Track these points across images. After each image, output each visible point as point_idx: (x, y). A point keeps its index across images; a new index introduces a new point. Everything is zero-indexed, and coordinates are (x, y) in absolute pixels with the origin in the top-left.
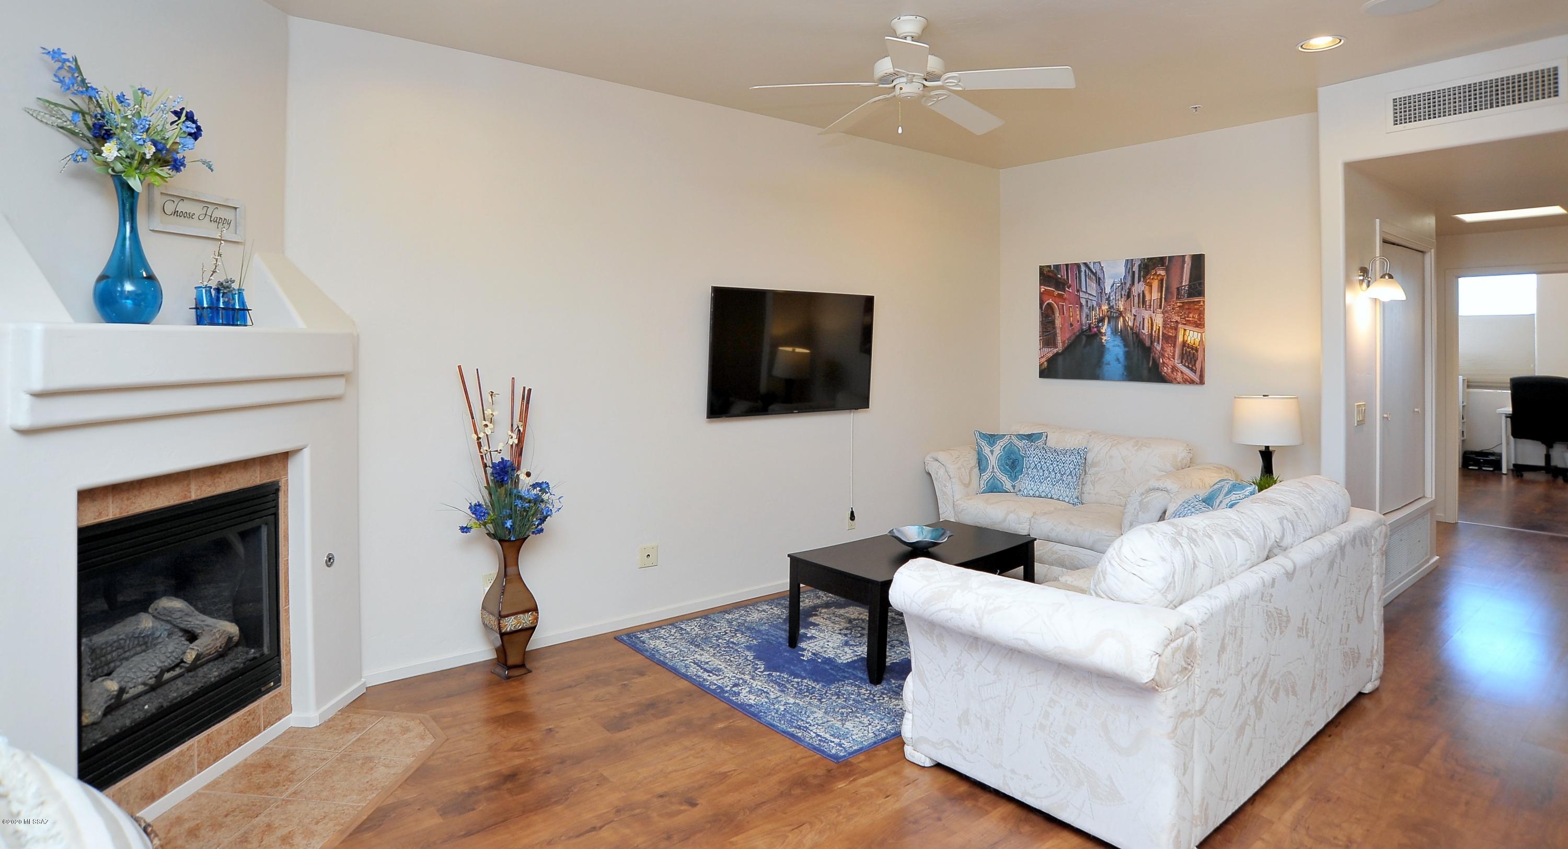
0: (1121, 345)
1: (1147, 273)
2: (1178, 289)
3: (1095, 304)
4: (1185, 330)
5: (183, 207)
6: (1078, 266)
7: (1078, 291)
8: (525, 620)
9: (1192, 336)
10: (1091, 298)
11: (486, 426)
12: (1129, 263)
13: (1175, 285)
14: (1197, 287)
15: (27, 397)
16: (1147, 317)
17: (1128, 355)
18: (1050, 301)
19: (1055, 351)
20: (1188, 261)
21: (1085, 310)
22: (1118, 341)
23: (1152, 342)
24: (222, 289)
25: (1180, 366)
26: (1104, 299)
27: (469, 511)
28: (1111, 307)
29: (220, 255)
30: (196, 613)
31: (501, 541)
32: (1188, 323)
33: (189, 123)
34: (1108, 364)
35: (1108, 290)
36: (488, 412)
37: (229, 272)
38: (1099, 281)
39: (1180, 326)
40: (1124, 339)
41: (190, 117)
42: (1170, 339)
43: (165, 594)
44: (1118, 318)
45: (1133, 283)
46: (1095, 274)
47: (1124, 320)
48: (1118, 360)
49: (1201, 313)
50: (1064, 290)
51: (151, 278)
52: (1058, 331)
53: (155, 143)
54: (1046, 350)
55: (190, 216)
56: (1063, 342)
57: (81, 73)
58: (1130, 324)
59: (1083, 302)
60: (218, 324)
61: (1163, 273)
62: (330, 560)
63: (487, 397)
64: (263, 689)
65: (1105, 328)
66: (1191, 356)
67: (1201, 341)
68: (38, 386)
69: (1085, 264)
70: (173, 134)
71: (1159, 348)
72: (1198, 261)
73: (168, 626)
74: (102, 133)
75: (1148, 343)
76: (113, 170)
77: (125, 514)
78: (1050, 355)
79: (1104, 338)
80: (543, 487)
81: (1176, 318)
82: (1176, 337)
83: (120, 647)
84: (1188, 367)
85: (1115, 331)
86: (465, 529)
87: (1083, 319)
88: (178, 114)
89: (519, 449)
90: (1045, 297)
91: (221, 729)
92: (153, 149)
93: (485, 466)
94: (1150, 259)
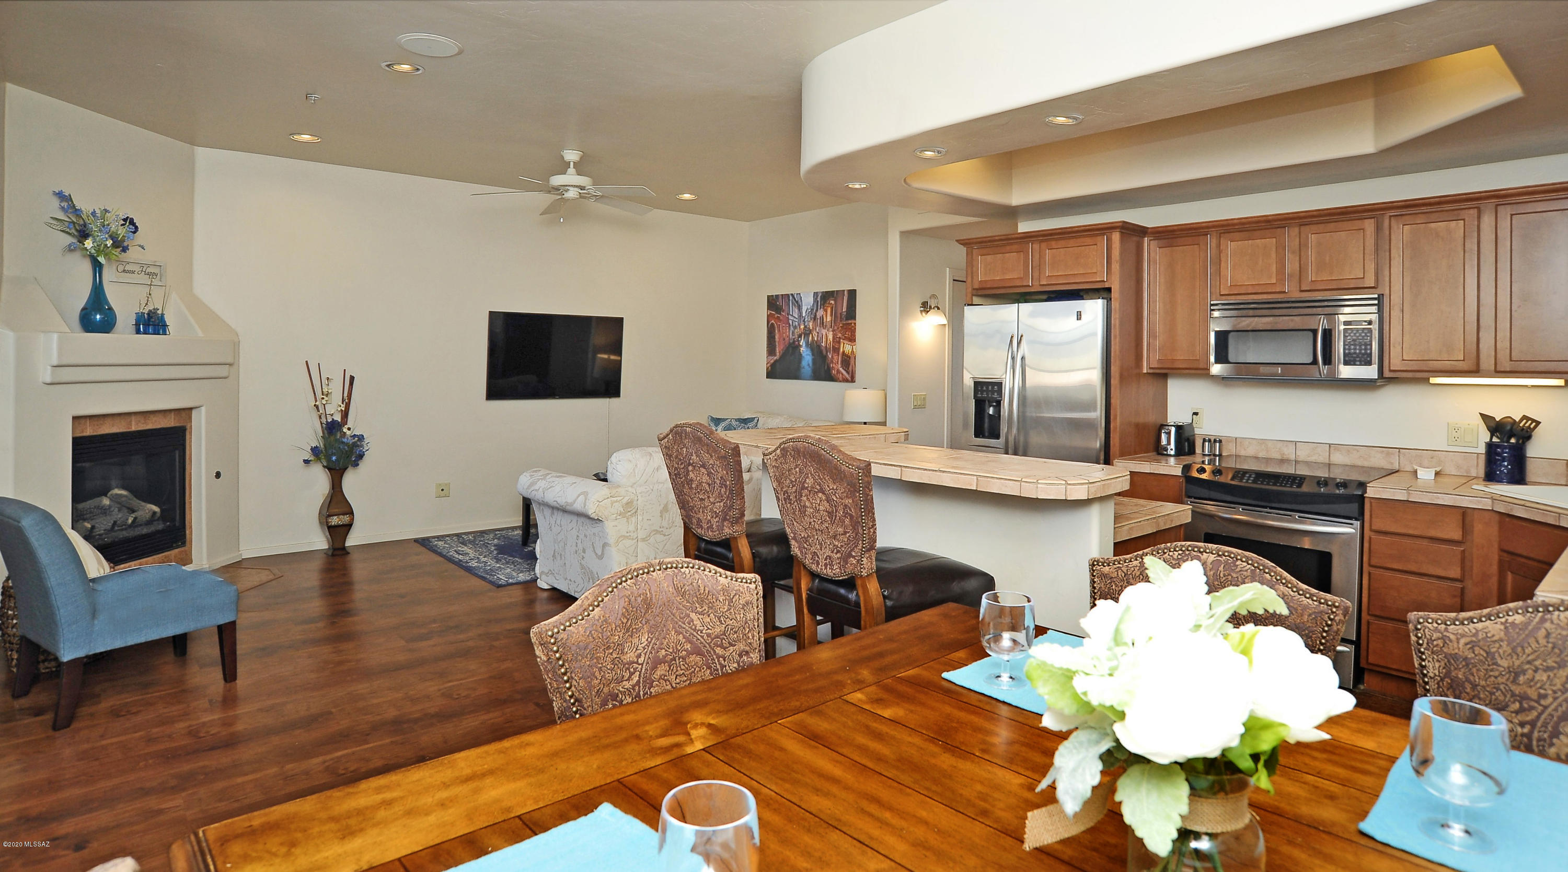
0: (810, 354)
1: (825, 302)
2: (841, 314)
3: (797, 323)
4: (844, 344)
5: (128, 268)
6: (788, 295)
7: (788, 315)
8: (346, 519)
9: (847, 348)
10: (795, 320)
11: (323, 398)
12: (816, 294)
13: (839, 311)
14: (851, 313)
15: (49, 368)
16: (824, 334)
17: (814, 361)
18: (773, 321)
19: (775, 358)
20: (846, 293)
21: (792, 328)
22: (809, 352)
23: (827, 353)
24: (152, 314)
25: (841, 369)
26: (802, 321)
27: (310, 451)
28: (805, 327)
29: (150, 294)
30: (135, 499)
31: (329, 469)
32: (845, 339)
33: (131, 226)
34: (804, 368)
35: (804, 315)
36: (325, 390)
37: (156, 303)
38: (800, 308)
39: (841, 340)
40: (812, 350)
41: (132, 222)
42: (836, 350)
43: (117, 487)
44: (809, 334)
45: (817, 310)
46: (797, 302)
47: (812, 336)
48: (809, 365)
49: (853, 331)
50: (780, 314)
51: (110, 309)
52: (777, 344)
53: (112, 237)
54: (771, 358)
55: (133, 272)
56: (779, 352)
57: (72, 202)
58: (816, 339)
59: (791, 322)
60: (149, 334)
61: (832, 302)
62: (218, 475)
63: (325, 381)
64: (174, 545)
65: (802, 342)
66: (848, 361)
67: (853, 351)
68: (55, 363)
69: (792, 294)
70: (122, 232)
71: (830, 357)
72: (852, 294)
73: (119, 506)
74: (83, 234)
75: (824, 353)
76: (90, 252)
77: (95, 434)
78: (772, 361)
79: (802, 349)
80: (361, 438)
81: (839, 335)
82: (839, 348)
83: (91, 513)
84: (845, 370)
85: (807, 344)
86: (306, 462)
87: (791, 334)
88: (125, 220)
89: (345, 414)
90: (770, 318)
91: (148, 561)
92: (111, 242)
93: (321, 423)
94: (827, 292)
